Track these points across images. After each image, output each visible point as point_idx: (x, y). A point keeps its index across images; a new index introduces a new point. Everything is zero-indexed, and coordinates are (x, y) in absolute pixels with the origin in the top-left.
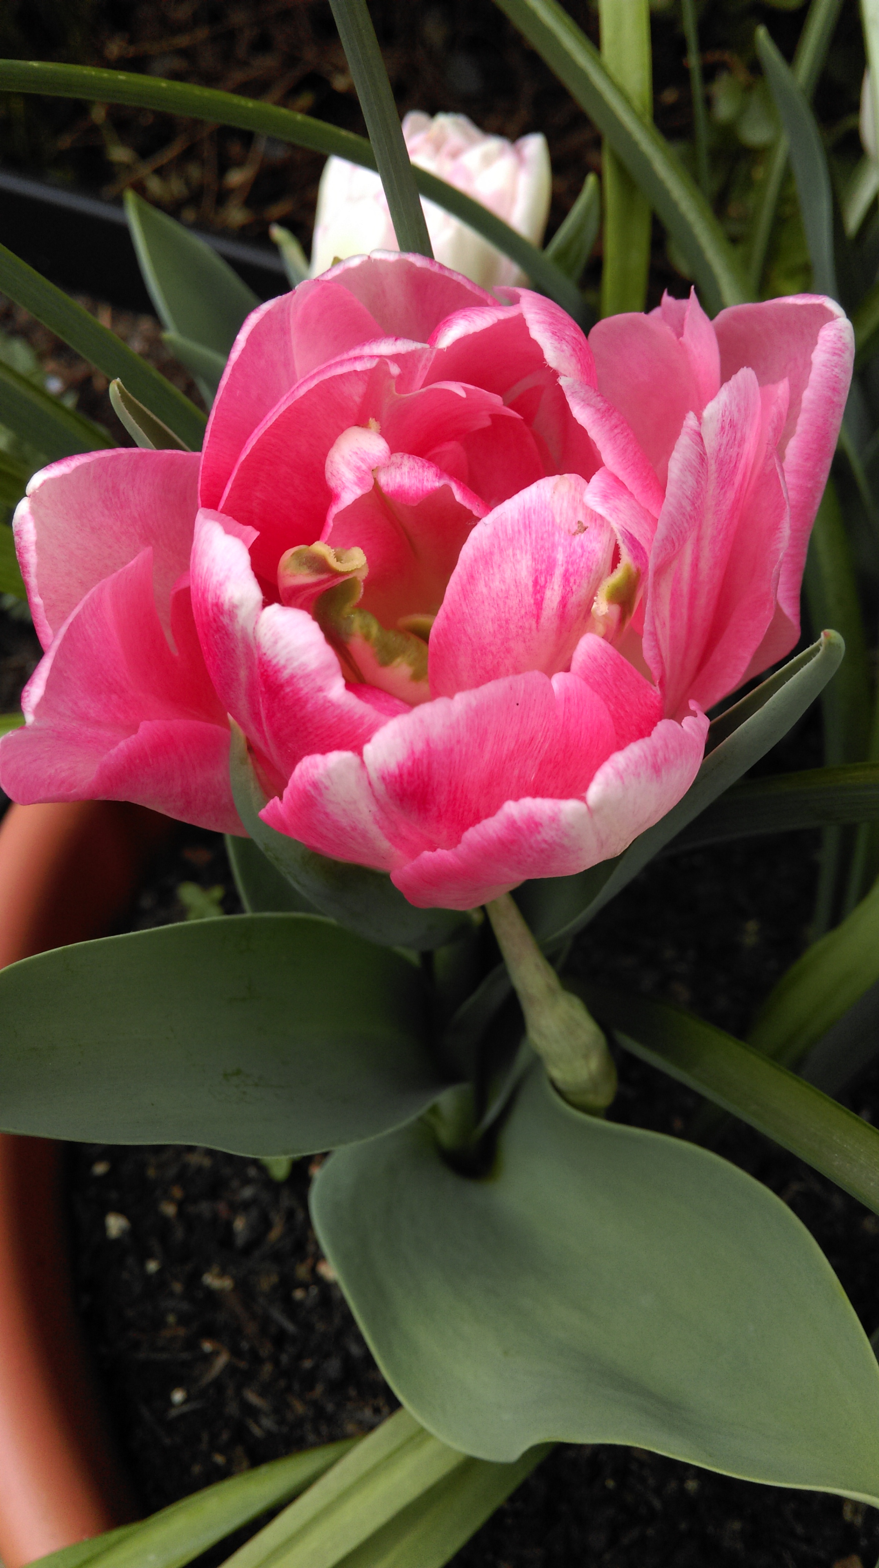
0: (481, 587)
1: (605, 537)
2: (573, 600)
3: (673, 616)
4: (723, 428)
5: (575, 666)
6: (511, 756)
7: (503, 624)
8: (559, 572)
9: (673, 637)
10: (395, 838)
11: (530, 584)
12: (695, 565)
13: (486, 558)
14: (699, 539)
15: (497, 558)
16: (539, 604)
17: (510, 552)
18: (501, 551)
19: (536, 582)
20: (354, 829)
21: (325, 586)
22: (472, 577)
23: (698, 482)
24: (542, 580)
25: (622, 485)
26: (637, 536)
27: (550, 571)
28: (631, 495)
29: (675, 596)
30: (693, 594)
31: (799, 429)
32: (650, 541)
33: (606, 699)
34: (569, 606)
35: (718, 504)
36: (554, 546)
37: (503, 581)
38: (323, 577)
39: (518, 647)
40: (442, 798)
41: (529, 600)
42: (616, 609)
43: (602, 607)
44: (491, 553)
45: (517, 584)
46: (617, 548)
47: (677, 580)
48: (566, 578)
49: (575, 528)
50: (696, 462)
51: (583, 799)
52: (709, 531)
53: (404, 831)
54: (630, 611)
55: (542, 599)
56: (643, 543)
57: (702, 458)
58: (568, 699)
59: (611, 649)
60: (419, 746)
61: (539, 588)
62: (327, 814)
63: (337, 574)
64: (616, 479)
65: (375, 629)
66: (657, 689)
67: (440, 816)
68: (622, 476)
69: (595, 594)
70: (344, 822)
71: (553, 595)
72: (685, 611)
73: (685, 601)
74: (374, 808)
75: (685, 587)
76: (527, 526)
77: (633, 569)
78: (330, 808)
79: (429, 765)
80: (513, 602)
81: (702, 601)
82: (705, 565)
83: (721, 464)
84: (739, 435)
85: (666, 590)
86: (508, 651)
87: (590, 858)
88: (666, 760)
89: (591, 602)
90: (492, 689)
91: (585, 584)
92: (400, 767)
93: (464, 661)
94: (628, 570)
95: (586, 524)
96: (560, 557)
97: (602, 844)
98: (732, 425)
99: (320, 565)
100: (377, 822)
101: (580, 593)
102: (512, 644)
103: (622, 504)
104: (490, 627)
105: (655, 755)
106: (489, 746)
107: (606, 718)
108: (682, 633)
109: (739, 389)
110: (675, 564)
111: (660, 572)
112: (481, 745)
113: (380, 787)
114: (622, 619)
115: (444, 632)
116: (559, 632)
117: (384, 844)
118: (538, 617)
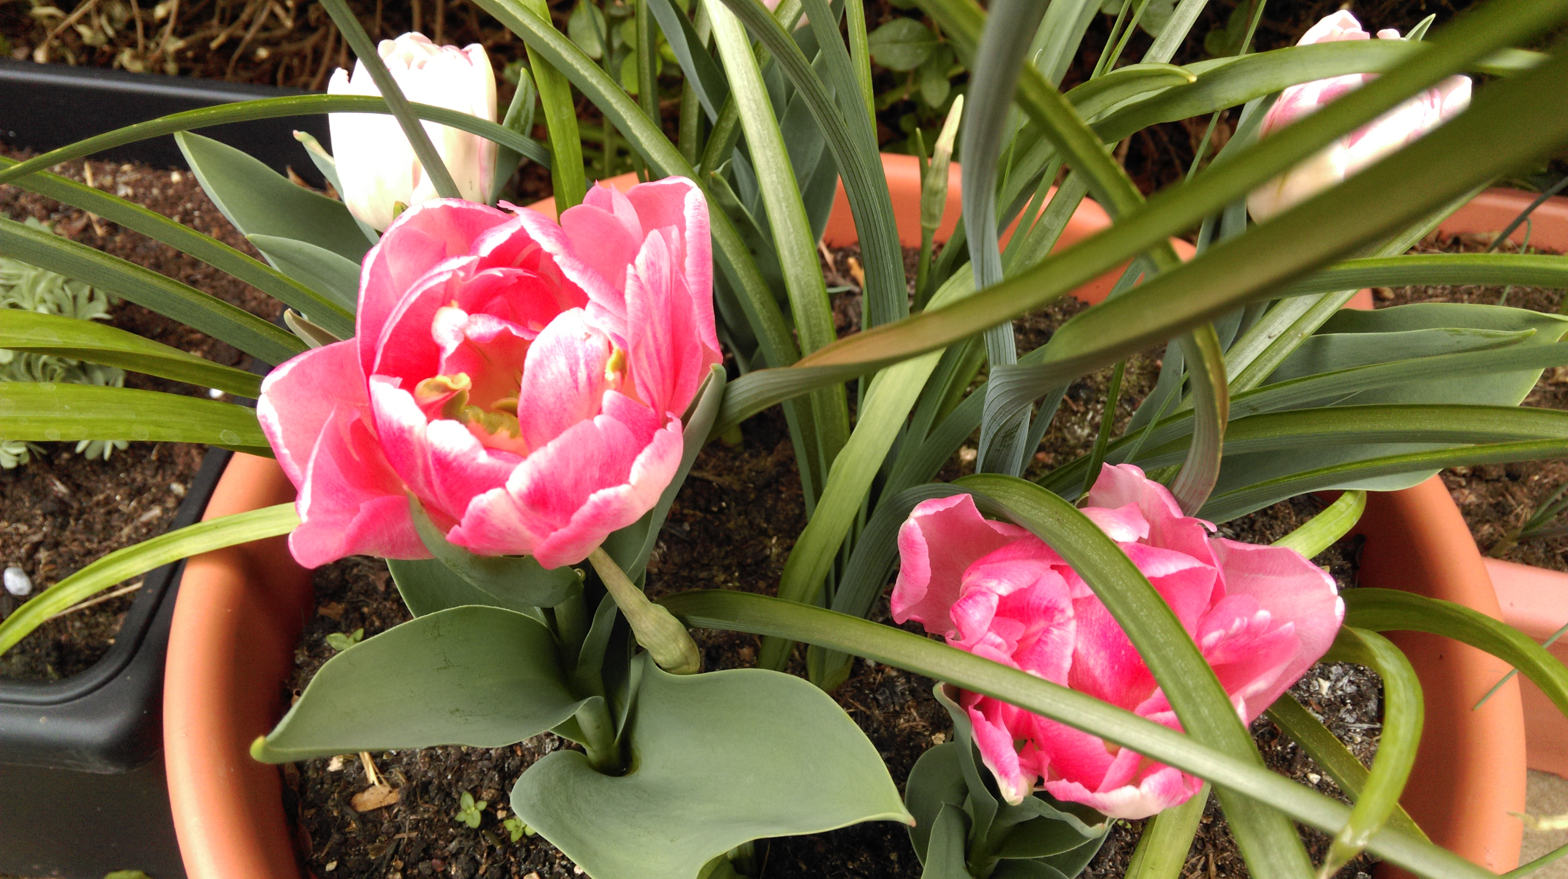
0: (541, 380)
1: (602, 338)
2: (593, 375)
3: (650, 366)
4: (648, 267)
5: (604, 409)
6: (584, 468)
7: (559, 397)
8: (582, 362)
9: (654, 377)
10: (533, 528)
11: (568, 372)
12: (654, 336)
13: (540, 364)
14: (652, 324)
15: (546, 362)
16: (576, 381)
17: (552, 357)
18: (547, 358)
19: (571, 370)
20: (509, 529)
21: (448, 399)
22: (535, 376)
23: (642, 301)
24: (574, 368)
25: (603, 308)
26: (618, 334)
27: (577, 363)
28: (609, 312)
29: (648, 356)
30: (658, 352)
31: (688, 252)
32: (626, 334)
33: (626, 422)
34: (593, 379)
35: (657, 304)
36: (576, 349)
37: (552, 373)
38: (447, 394)
39: (570, 406)
40: (554, 500)
41: (570, 380)
42: (618, 374)
43: (611, 376)
44: (542, 361)
45: (561, 373)
46: (609, 343)
47: (647, 347)
48: (587, 364)
49: (584, 337)
50: (638, 291)
51: (628, 483)
52: (656, 318)
53: (536, 523)
54: (626, 372)
55: (577, 378)
56: (622, 336)
57: (641, 287)
58: (606, 429)
59: (621, 396)
60: (536, 475)
61: (573, 373)
62: (492, 525)
63: (453, 391)
64: (599, 306)
65: (482, 415)
66: (652, 410)
67: (554, 510)
68: (602, 303)
69: (604, 369)
70: (503, 527)
71: (582, 375)
72: (656, 362)
73: (655, 356)
74: (519, 515)
75: (652, 349)
76: (558, 342)
77: (622, 352)
78: (495, 521)
79: (544, 484)
80: (561, 383)
81: (664, 353)
82: (660, 335)
83: (652, 285)
84: (657, 268)
85: (642, 354)
86: (565, 410)
87: (641, 512)
88: (664, 451)
89: (604, 373)
90: (566, 436)
91: (597, 365)
92: (528, 488)
93: (541, 421)
94: (618, 352)
95: (589, 333)
96: (581, 354)
97: (644, 502)
98: (653, 264)
99: (444, 388)
100: (521, 522)
101: (597, 370)
102: (566, 406)
103: (606, 319)
104: (552, 400)
105: (658, 450)
106: (571, 465)
107: (628, 433)
108: (658, 373)
109: (651, 245)
110: (643, 340)
111: (635, 349)
112: (568, 465)
113: (520, 503)
114: (623, 378)
115: (527, 408)
116: (591, 392)
117: (527, 533)
118: (577, 388)
